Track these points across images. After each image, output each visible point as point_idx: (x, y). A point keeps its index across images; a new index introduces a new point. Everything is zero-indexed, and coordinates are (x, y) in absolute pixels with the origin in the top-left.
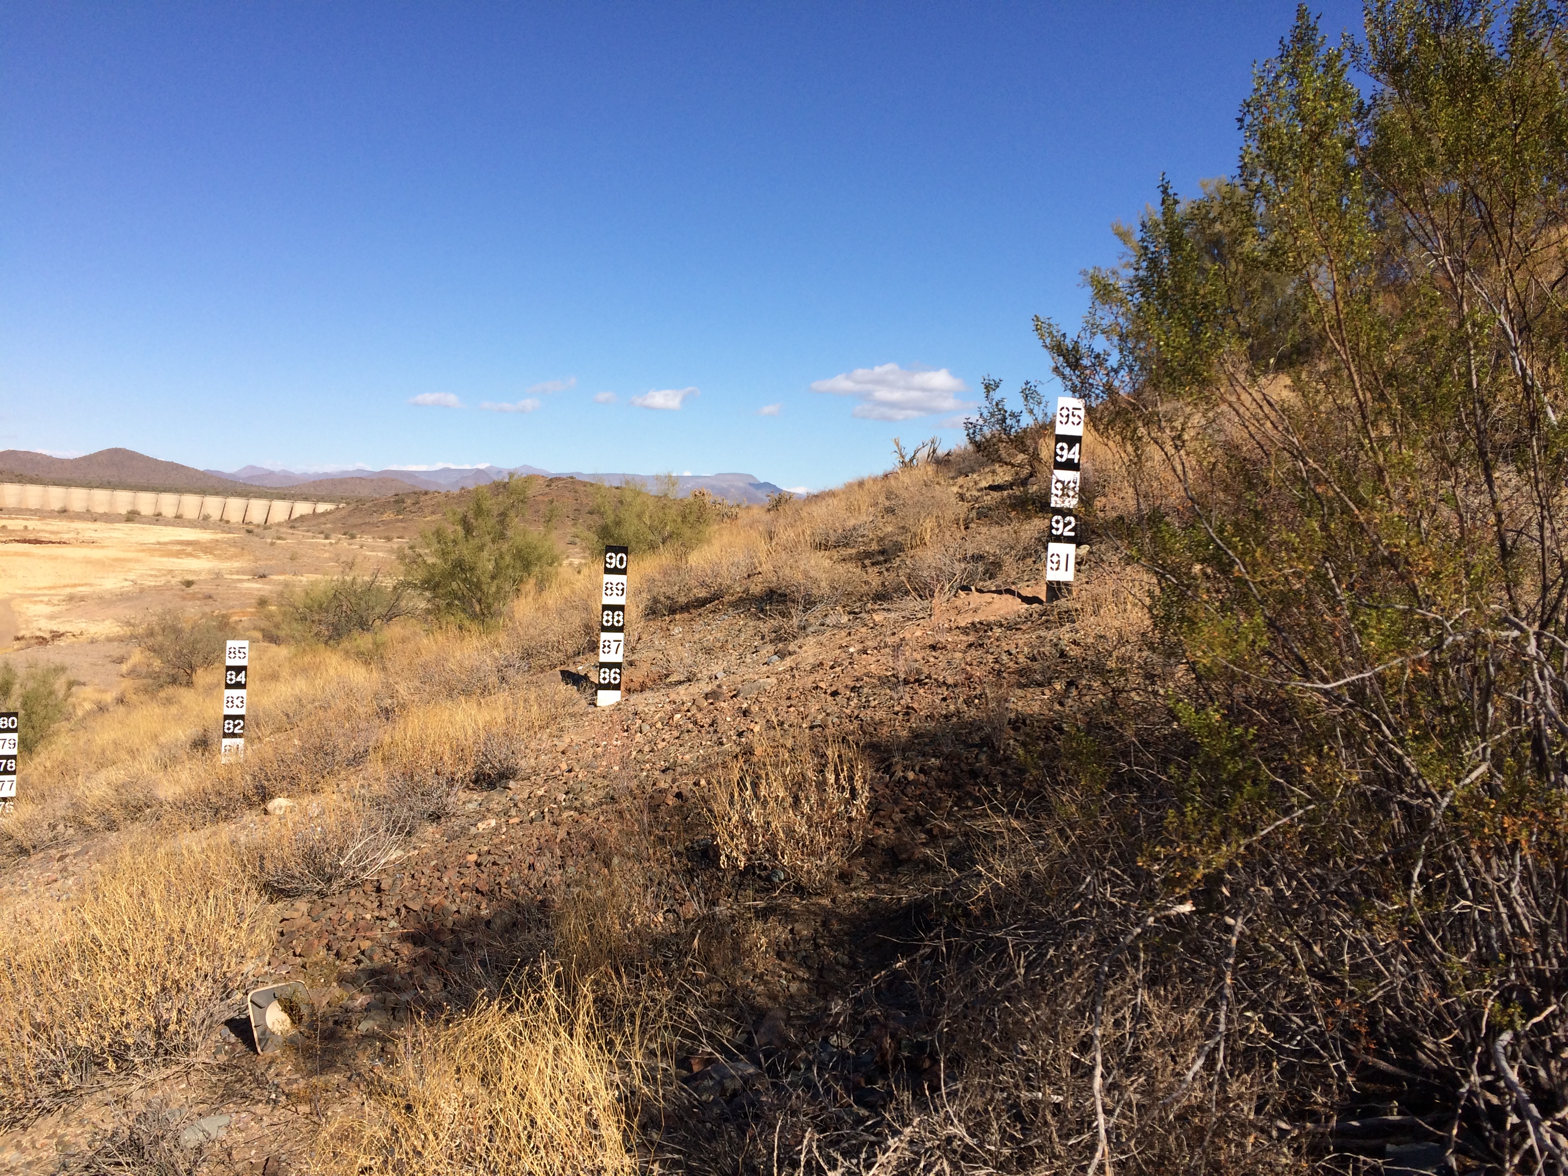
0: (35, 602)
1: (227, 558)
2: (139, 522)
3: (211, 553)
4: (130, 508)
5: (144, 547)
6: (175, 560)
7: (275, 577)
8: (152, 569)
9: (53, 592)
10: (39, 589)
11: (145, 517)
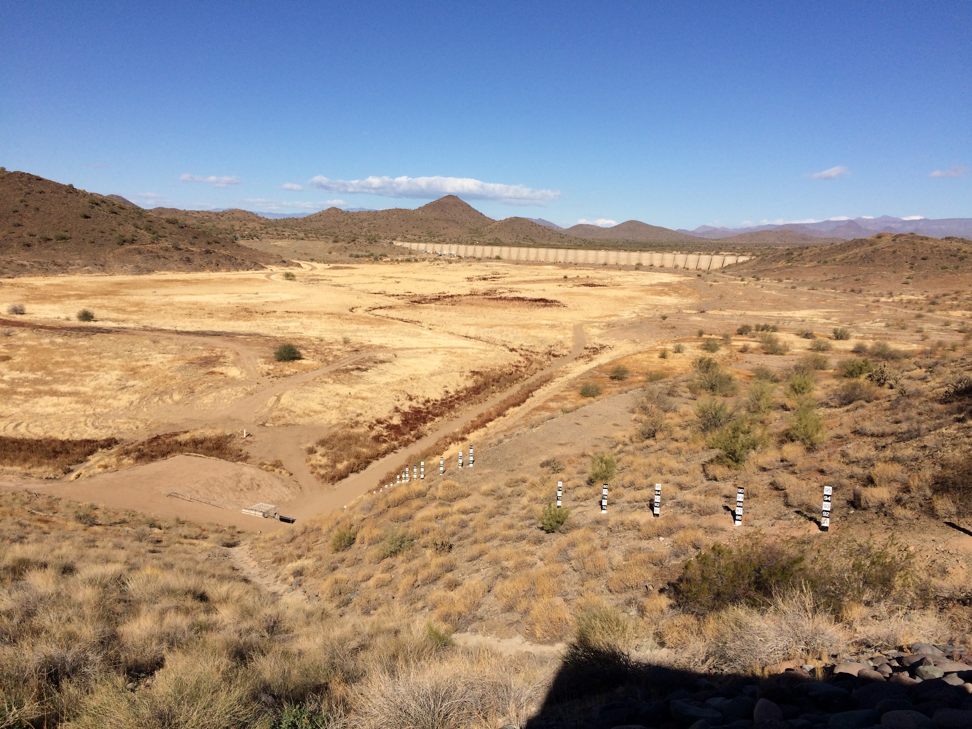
0: (593, 327)
1: (685, 296)
2: (642, 270)
3: (677, 292)
4: (637, 262)
5: (644, 288)
6: (658, 297)
7: (710, 312)
8: (647, 304)
9: (600, 320)
10: (594, 318)
11: (645, 267)
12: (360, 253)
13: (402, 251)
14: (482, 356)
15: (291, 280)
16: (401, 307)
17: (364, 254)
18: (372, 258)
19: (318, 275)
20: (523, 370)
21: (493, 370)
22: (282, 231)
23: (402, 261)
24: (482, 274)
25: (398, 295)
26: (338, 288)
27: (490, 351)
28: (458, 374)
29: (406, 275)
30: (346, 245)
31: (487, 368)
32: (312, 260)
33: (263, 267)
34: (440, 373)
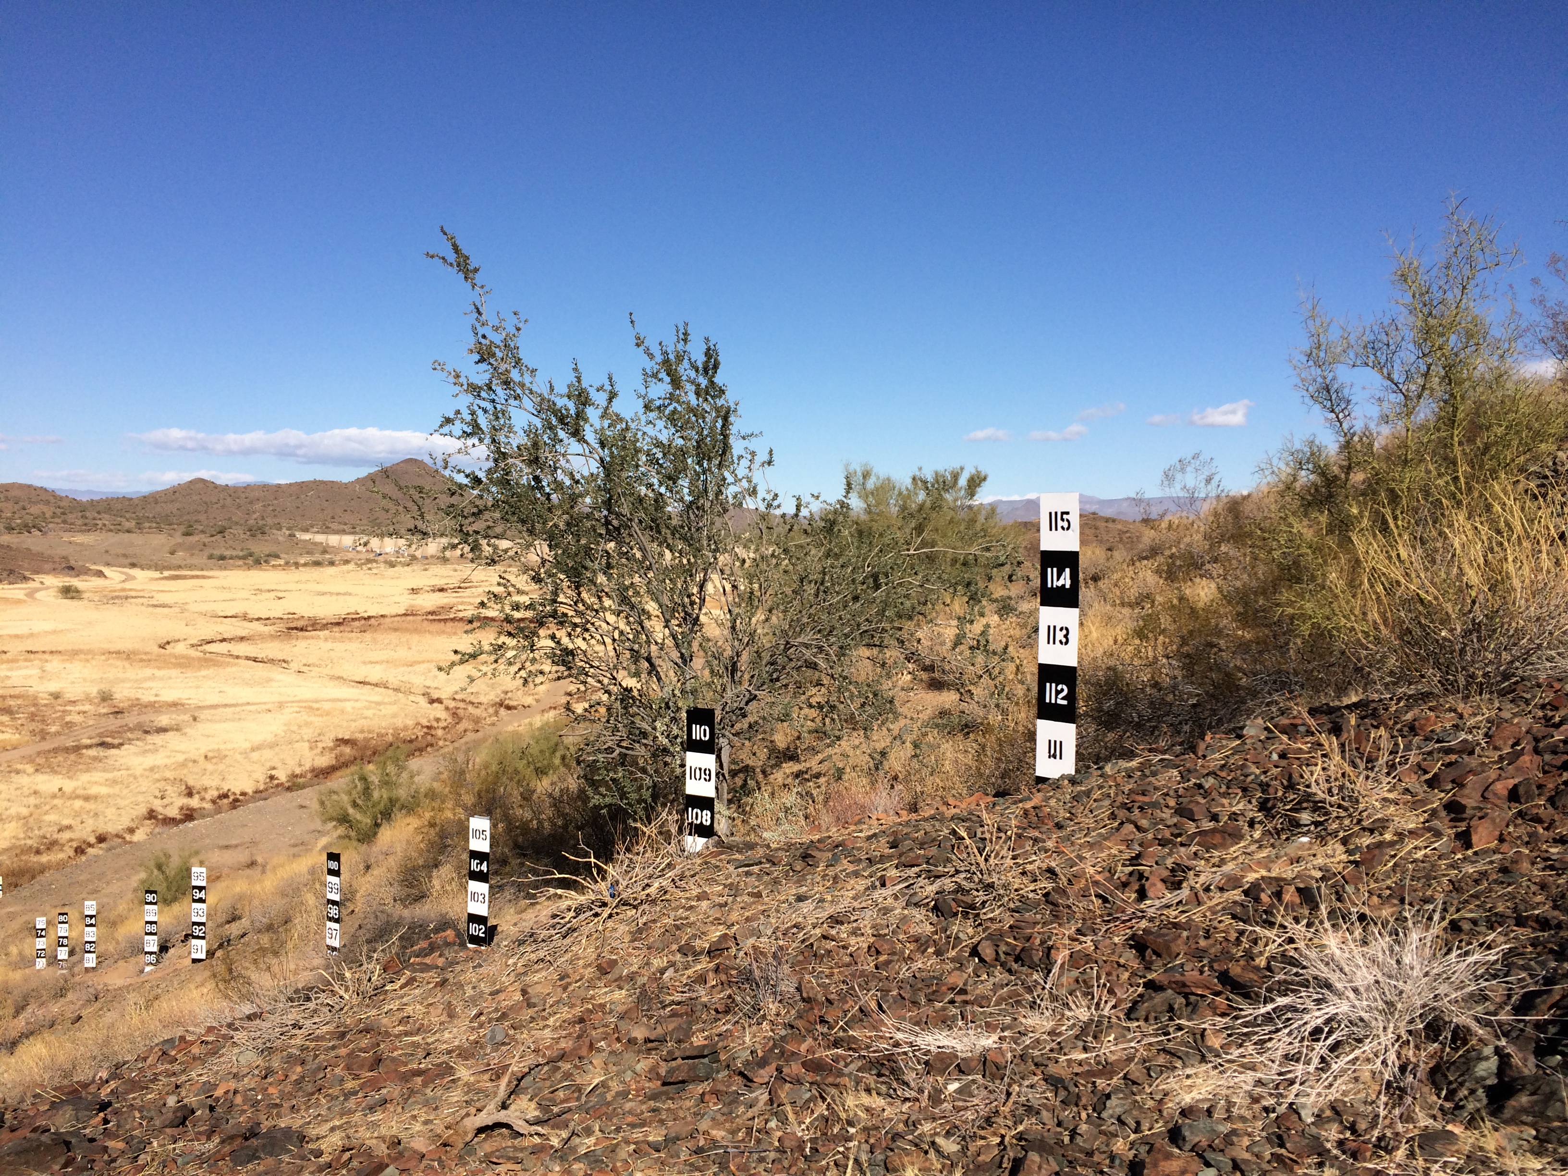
12: (227, 553)
13: (310, 548)
14: (369, 713)
15: (72, 598)
16: (262, 637)
17: (234, 553)
18: (250, 561)
19: (131, 590)
20: (440, 733)
21: (380, 735)
22: (94, 519)
23: (305, 565)
24: (440, 582)
25: (268, 619)
26: (159, 610)
27: (390, 704)
28: (307, 745)
29: (299, 586)
30: (207, 540)
31: (369, 732)
32: (133, 565)
33: (25, 579)
34: (272, 746)
